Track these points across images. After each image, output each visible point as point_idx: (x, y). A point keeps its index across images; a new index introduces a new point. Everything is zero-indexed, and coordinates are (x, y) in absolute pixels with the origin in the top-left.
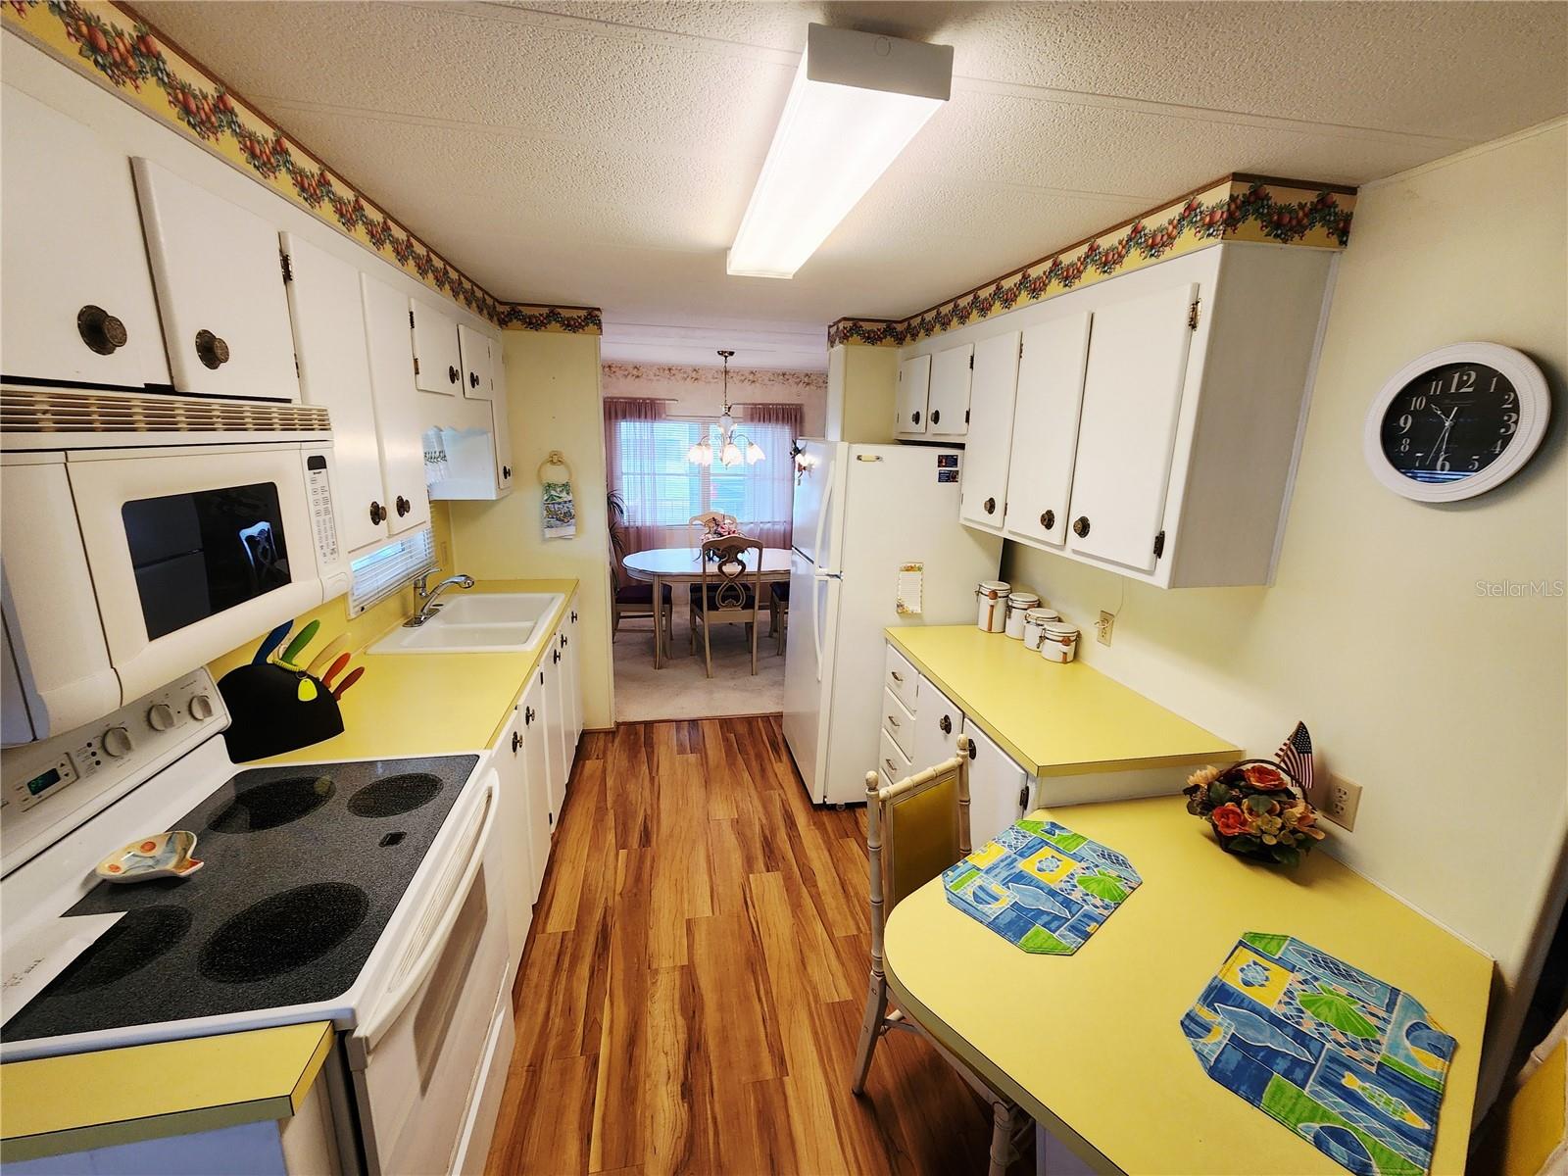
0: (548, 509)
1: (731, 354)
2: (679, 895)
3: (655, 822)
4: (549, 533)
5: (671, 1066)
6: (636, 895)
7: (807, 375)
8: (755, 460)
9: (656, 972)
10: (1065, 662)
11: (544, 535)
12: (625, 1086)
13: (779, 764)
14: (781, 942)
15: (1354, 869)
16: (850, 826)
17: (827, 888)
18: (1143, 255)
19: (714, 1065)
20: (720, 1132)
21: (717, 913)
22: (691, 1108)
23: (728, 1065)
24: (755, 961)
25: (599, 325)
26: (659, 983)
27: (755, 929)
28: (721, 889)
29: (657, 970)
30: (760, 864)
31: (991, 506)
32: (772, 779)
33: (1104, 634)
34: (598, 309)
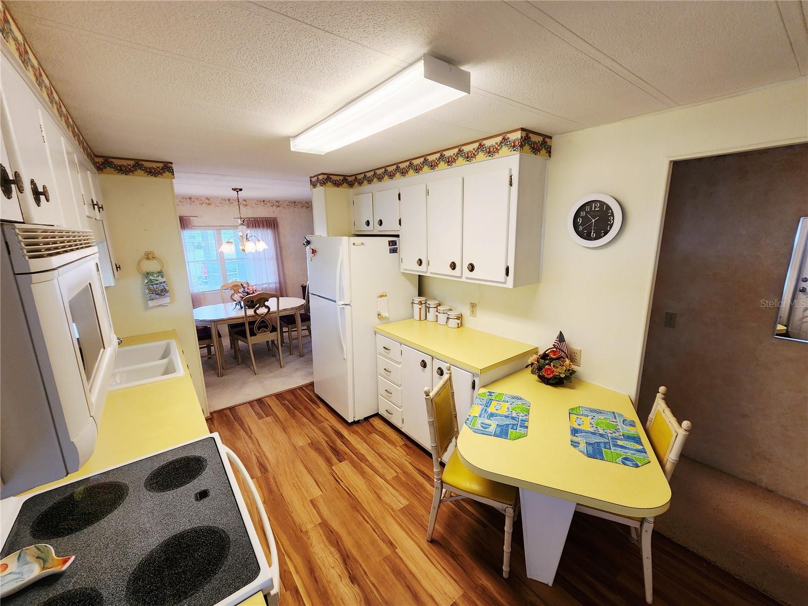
0: (150, 289)
1: (241, 190)
2: (299, 491)
3: (264, 458)
4: (151, 304)
5: (339, 572)
6: (273, 500)
7: (277, 201)
8: (262, 249)
9: (307, 532)
10: (458, 327)
11: (148, 305)
12: (319, 593)
13: (320, 409)
14: (364, 492)
15: (582, 379)
16: (370, 428)
17: (373, 460)
18: (486, 155)
19: (360, 561)
20: (379, 588)
21: (324, 490)
22: (359, 585)
23: (367, 558)
24: (356, 505)
25: (173, 173)
26: (311, 537)
27: (347, 490)
28: (320, 479)
29: (306, 531)
30: (334, 460)
31: (420, 262)
32: (320, 418)
33: (473, 312)
34: (171, 163)
